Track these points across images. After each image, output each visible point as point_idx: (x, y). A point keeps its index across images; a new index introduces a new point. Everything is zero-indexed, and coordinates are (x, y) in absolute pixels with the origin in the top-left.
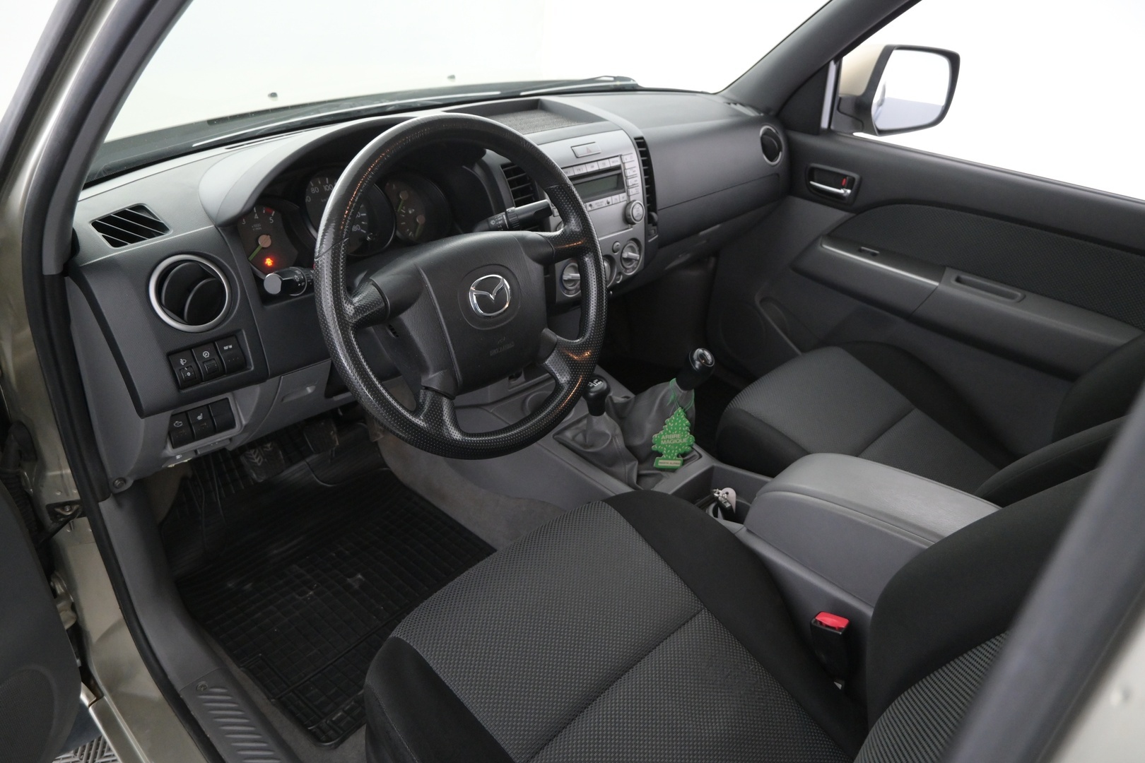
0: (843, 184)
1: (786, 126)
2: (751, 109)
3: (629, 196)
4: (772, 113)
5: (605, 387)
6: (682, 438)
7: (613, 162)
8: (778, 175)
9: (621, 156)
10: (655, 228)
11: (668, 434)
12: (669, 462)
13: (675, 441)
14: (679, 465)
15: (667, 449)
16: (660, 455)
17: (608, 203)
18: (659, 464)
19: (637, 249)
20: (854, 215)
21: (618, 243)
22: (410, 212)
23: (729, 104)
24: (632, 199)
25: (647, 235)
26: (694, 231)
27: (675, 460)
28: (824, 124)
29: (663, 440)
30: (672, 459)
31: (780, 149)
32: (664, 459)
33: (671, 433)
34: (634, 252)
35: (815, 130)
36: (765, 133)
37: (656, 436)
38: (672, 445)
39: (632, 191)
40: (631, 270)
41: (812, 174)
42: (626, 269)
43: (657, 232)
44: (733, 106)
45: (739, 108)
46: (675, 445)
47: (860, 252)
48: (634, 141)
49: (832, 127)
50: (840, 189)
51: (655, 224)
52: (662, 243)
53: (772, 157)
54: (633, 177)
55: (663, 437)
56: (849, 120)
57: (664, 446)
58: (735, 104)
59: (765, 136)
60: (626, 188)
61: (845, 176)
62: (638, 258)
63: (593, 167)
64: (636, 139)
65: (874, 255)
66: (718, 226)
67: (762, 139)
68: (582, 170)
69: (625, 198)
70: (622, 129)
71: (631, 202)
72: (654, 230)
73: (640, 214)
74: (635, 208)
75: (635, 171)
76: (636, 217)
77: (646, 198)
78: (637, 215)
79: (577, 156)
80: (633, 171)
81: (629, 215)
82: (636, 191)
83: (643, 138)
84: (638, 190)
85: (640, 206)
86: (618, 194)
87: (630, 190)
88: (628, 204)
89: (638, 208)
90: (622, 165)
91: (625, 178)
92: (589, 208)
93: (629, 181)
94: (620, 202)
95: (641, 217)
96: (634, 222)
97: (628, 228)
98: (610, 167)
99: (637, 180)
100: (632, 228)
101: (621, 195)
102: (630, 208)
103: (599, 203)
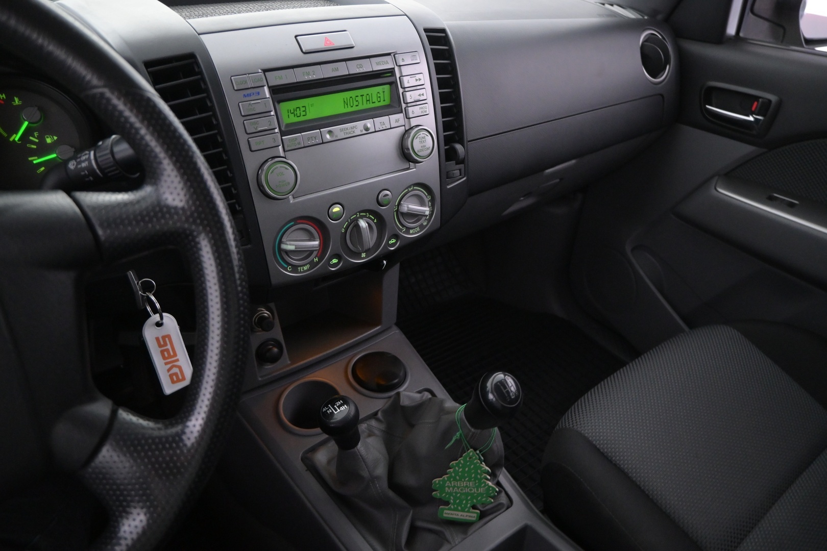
0: (753, 109)
1: (678, 34)
2: (632, 11)
3: (408, 118)
4: (660, 17)
5: (353, 412)
6: (477, 488)
7: (378, 64)
8: (662, 95)
9: (395, 54)
10: (462, 166)
11: (455, 480)
12: (460, 513)
13: (467, 490)
14: (474, 519)
15: (455, 498)
16: (447, 503)
17: (367, 129)
18: (445, 515)
19: (427, 199)
20: (765, 150)
21: (388, 192)
22: (49, 140)
23: (603, 4)
24: (414, 122)
25: (445, 176)
26: (535, 167)
27: (468, 512)
28: (731, 29)
29: (449, 487)
30: (463, 510)
31: (667, 61)
32: (450, 509)
33: (460, 480)
34: (422, 204)
35: (718, 37)
36: (647, 40)
37: (437, 480)
38: (461, 494)
39: (413, 111)
40: (418, 229)
41: (711, 95)
42: (408, 229)
43: (466, 173)
44: (607, 6)
45: (616, 9)
46: (467, 494)
47: (770, 200)
48: (424, 34)
49: (741, 34)
50: (748, 116)
51: (460, 162)
52: (474, 189)
53: (654, 73)
54: (415, 88)
55: (448, 483)
56: (765, 25)
57: (451, 494)
58: (612, 5)
59: (646, 43)
60: (404, 106)
61: (756, 98)
62: (427, 213)
63: (337, 69)
64: (426, 30)
65: (791, 205)
66: (573, 162)
67: (643, 48)
68: (314, 74)
69: (402, 122)
70: (406, 15)
71: (411, 128)
72: (460, 170)
73: (427, 147)
74: (417, 138)
75: (420, 79)
76: (418, 151)
77: (441, 123)
78: (421, 148)
79: (304, 50)
80: (417, 80)
81: (408, 149)
82: (422, 112)
83: (443, 31)
84: (425, 110)
85: (427, 135)
86: (388, 115)
87: (410, 109)
88: (407, 132)
89: (424, 138)
90: (397, 69)
91: (401, 90)
92: (328, 136)
93: (408, 94)
94: (391, 128)
95: (429, 151)
96: (416, 160)
97: (408, 169)
98: (373, 71)
99: (423, 95)
100: (415, 168)
101: (394, 117)
102: (409, 137)
103: (347, 129)
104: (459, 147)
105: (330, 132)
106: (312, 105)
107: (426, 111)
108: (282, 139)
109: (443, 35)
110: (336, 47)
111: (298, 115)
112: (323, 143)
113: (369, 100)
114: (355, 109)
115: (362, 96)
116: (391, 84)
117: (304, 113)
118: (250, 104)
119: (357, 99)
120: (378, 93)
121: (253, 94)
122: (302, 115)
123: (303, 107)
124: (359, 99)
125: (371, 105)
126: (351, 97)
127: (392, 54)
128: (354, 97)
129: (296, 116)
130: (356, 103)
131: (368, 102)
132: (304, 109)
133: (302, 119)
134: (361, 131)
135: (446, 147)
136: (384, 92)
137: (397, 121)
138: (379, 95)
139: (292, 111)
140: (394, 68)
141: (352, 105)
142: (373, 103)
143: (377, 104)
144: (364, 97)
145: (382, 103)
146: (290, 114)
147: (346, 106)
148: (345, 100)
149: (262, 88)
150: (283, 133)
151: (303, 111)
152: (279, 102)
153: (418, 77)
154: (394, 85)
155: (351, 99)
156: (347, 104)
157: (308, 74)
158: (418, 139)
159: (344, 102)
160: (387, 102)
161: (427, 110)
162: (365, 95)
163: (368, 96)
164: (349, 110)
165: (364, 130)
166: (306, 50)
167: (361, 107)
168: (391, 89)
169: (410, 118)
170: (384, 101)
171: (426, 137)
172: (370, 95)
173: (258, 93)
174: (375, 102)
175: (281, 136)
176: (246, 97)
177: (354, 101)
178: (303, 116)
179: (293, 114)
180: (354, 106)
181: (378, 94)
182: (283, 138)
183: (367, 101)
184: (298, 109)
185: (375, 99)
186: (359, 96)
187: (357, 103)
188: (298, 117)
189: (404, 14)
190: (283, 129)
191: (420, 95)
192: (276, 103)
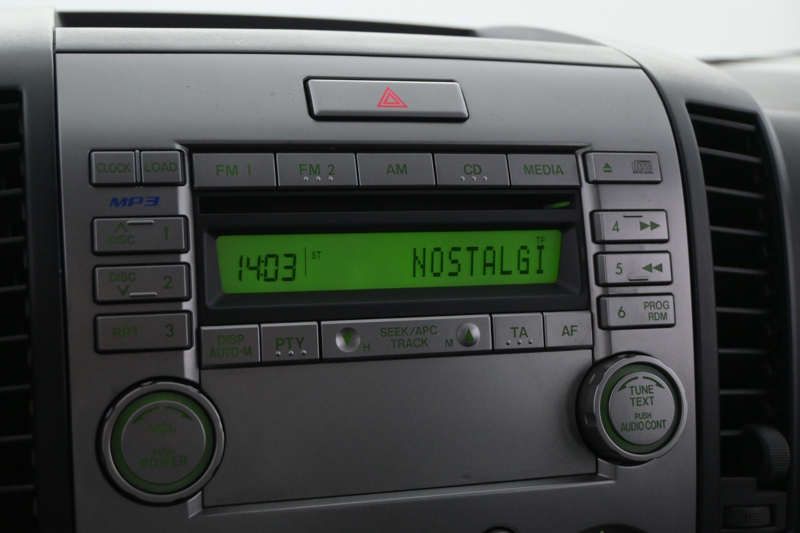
3: (605, 326)
7: (530, 170)
9: (588, 151)
24: (622, 341)
25: (715, 518)
39: (624, 309)
51: (773, 482)
54: (635, 246)
60: (596, 291)
63: (403, 169)
68: (330, 174)
69: (583, 336)
70: (642, 68)
71: (612, 358)
72: (772, 508)
73: (657, 417)
74: (623, 387)
75: (654, 226)
76: (624, 428)
77: (715, 358)
78: (632, 419)
79: (316, 110)
80: (643, 226)
81: (592, 417)
82: (651, 316)
83: (752, 118)
84: (663, 311)
85: (659, 385)
86: (542, 312)
87: (613, 305)
88: (597, 366)
89: (648, 390)
90: (587, 192)
91: (592, 248)
92: (339, 342)
93: (611, 262)
94: (546, 349)
95: (661, 433)
96: (616, 453)
97: (592, 476)
98: (511, 187)
99: (660, 268)
100: (615, 478)
101: (557, 320)
102: (598, 381)
103: (404, 331)
104: (772, 437)
105: (347, 332)
106: (316, 255)
107: (665, 316)
108: (199, 331)
109: (750, 127)
110: (413, 113)
111: (271, 275)
112: (321, 360)
113: (492, 265)
114: (445, 281)
115: (472, 249)
116: (562, 227)
117: (288, 273)
118: (121, 224)
119: (455, 255)
120: (524, 248)
121: (141, 200)
122: (280, 276)
123: (287, 256)
124: (463, 257)
125: (496, 279)
126: (437, 249)
127: (579, 152)
128: (446, 250)
129: (262, 278)
130: (449, 267)
131: (489, 270)
132: (289, 261)
133: (279, 287)
134: (449, 343)
135: (724, 433)
136: (540, 248)
137: (568, 331)
138: (524, 255)
139: (254, 263)
140: (578, 189)
141: (437, 269)
142: (503, 273)
143: (516, 279)
144: (478, 255)
145: (532, 278)
146: (245, 269)
147: (419, 271)
148: (419, 254)
149: (169, 190)
150: (206, 316)
151: (287, 267)
152: (218, 232)
153: (647, 218)
154: (573, 232)
155: (437, 255)
156: (423, 267)
157: (314, 170)
158: (627, 390)
159: (416, 258)
160: (549, 276)
161: (670, 312)
162: (482, 248)
163: (489, 254)
164: (428, 281)
165: (455, 342)
166: (321, 112)
167: (464, 280)
168: (563, 241)
169: (609, 329)
170: (540, 271)
171: (656, 389)
172: (497, 250)
173: (156, 201)
174: (509, 273)
175: (200, 324)
176: (117, 205)
177: (446, 261)
178: (285, 279)
179: (255, 272)
180: (444, 275)
181: (523, 252)
182: (204, 328)
183: (486, 265)
184: (271, 261)
185: (510, 263)
186: (464, 248)
187: (454, 268)
188: (267, 280)
189: (636, 64)
190: (210, 303)
191: (649, 268)
192: (205, 236)
